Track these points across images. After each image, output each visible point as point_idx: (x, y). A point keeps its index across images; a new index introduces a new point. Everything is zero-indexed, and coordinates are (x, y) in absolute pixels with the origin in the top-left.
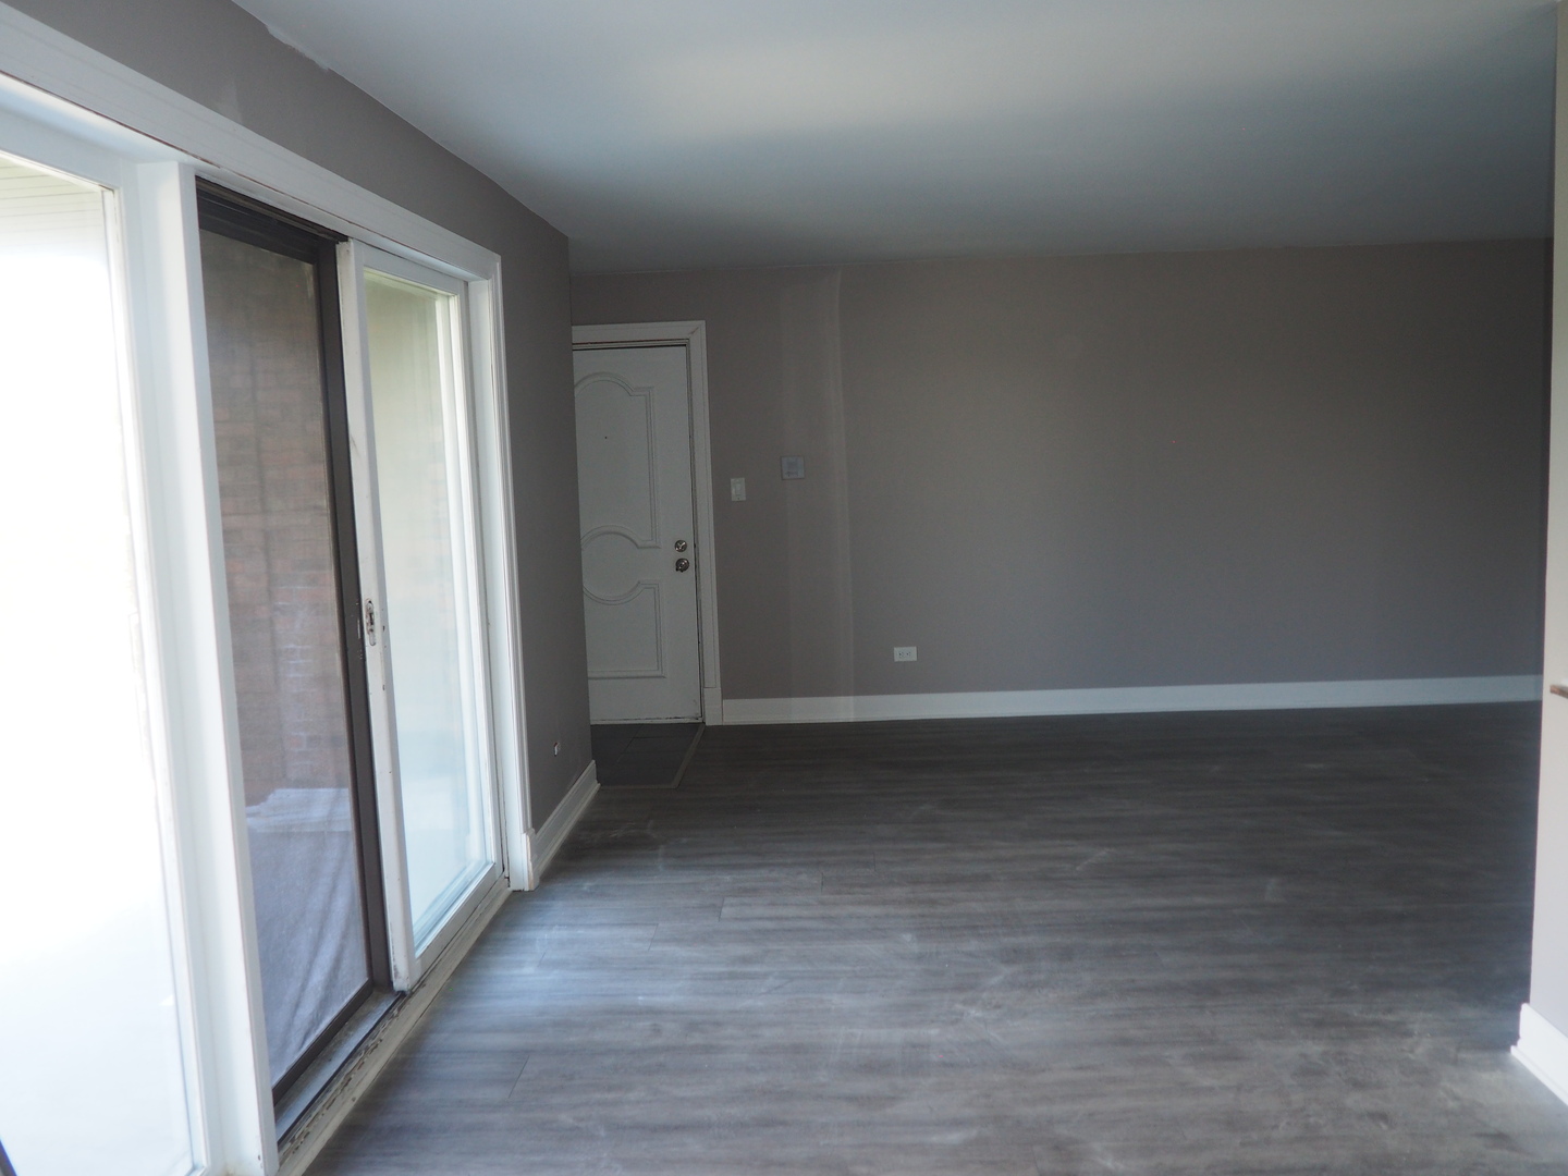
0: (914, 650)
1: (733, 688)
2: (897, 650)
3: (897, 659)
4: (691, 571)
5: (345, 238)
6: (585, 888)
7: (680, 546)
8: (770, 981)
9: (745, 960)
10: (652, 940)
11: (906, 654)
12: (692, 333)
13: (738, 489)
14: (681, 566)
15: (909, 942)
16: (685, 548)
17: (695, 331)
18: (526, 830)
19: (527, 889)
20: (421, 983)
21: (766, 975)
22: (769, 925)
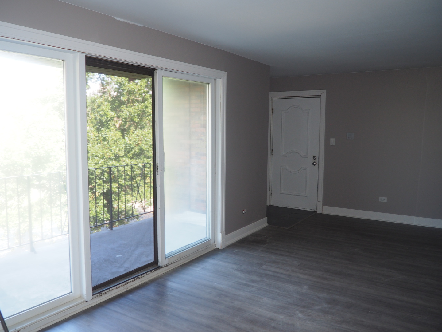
0: (386, 199)
1: (326, 203)
2: (380, 198)
3: (380, 201)
4: (317, 166)
5: (156, 69)
6: (234, 252)
7: (314, 158)
8: (254, 289)
9: (253, 281)
10: (236, 269)
11: (383, 199)
12: (322, 93)
13: (333, 141)
14: (314, 164)
15: (305, 289)
16: (315, 159)
17: (323, 93)
18: (222, 232)
19: (220, 248)
20: (167, 266)
21: (253, 287)
22: (270, 273)
